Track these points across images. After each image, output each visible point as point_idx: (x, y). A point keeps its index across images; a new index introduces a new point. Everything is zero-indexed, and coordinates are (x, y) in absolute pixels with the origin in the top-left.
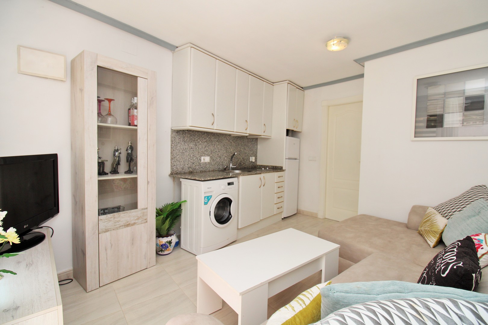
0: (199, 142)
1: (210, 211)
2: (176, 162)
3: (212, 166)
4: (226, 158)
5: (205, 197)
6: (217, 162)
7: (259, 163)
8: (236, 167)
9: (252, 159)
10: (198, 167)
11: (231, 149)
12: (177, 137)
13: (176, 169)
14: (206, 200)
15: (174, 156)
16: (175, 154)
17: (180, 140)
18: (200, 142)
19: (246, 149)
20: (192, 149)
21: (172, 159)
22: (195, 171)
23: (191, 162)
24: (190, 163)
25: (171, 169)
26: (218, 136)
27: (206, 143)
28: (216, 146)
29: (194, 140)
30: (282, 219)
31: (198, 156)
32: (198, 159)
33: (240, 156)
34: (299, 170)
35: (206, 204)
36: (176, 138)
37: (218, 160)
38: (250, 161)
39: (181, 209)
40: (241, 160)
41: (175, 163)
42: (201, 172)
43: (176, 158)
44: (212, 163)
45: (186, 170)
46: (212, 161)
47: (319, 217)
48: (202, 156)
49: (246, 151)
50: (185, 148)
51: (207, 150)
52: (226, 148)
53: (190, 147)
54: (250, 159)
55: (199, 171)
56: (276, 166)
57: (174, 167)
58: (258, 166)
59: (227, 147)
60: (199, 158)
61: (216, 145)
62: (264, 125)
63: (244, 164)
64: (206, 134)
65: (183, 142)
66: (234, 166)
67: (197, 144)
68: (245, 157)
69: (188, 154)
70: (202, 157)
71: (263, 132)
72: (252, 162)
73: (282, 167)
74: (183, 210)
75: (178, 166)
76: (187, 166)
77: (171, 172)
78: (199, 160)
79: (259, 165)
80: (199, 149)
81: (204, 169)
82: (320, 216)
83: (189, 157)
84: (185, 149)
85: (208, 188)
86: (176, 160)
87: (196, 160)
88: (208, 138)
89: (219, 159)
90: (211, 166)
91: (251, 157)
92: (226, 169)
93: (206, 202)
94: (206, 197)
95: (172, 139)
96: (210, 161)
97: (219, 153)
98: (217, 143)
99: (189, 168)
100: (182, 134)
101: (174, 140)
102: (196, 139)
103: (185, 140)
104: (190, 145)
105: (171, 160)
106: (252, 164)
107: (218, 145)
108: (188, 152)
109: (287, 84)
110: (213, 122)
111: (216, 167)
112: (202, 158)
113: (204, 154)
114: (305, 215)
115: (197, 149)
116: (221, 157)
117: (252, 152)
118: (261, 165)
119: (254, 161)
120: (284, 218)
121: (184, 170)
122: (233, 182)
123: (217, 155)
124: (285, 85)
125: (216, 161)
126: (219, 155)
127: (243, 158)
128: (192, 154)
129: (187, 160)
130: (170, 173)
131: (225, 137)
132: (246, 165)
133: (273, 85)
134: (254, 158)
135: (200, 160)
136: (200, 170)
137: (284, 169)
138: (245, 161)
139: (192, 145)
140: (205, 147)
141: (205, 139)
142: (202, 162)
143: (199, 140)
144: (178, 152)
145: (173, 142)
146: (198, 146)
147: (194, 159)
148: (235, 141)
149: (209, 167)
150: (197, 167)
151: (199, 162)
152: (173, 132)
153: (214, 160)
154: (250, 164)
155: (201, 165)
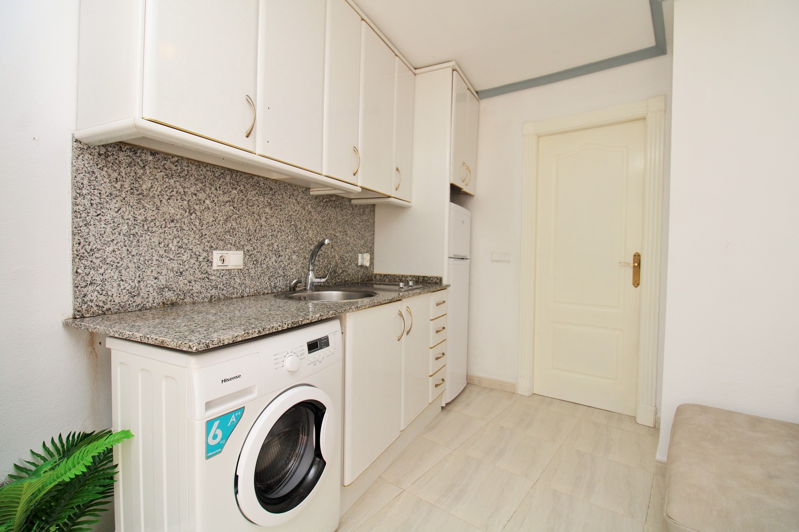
0: (201, 202)
1: (236, 477)
2: (101, 271)
3: (253, 279)
4: (294, 257)
5: (209, 424)
6: (268, 268)
7: (378, 270)
8: (327, 281)
9: (363, 258)
10: (201, 286)
11: (310, 232)
12: (104, 173)
13: (102, 298)
14: (215, 437)
15: (88, 248)
16: (92, 239)
17: (118, 186)
18: (208, 202)
19: (348, 232)
20: (172, 225)
21: (78, 257)
22: (188, 300)
23: (172, 270)
24: (164, 272)
25: (76, 298)
26: (271, 189)
27: (228, 208)
28: (263, 219)
29: (181, 190)
30: (443, 408)
31: (198, 249)
32: (201, 259)
33: (335, 250)
34: (470, 283)
35: (212, 451)
36: (97, 174)
37: (270, 262)
38: (357, 265)
39: (115, 464)
40: (336, 262)
41: (92, 272)
42: (210, 301)
43: (97, 255)
44: (252, 271)
45: (151, 299)
46: (250, 265)
47: (519, 393)
48: (216, 249)
49: (348, 239)
50: (140, 218)
51: (234, 229)
52: (296, 226)
53: (167, 216)
54: (357, 259)
55: (206, 300)
56: (424, 277)
57: (90, 288)
58: (378, 278)
59: (298, 224)
60: (205, 254)
61: (264, 215)
62: (397, 169)
63: (345, 274)
64: (228, 178)
65: (132, 193)
66: (321, 278)
67: (197, 207)
68: (347, 255)
69: (156, 240)
70: (215, 252)
71: (394, 189)
72: (362, 266)
73: (441, 279)
74: (120, 468)
75: (108, 286)
76: (152, 282)
77: (75, 309)
78: (203, 264)
79: (381, 275)
80: (204, 227)
81: (224, 292)
82: (523, 388)
83: (162, 252)
84: (146, 220)
85: (225, 381)
86: (97, 262)
87: (193, 261)
88: (235, 192)
89: (273, 259)
90: (247, 282)
91: (360, 255)
92: (297, 289)
93: (212, 442)
94: (217, 423)
95: (78, 179)
96: (245, 264)
97: (273, 241)
98: (267, 210)
99: (161, 290)
100: (129, 165)
101: (86, 182)
102: (193, 189)
103: (144, 187)
104: (163, 209)
105: (73, 260)
106: (364, 273)
107: (272, 217)
108: (156, 234)
109: (450, 70)
110: (248, 128)
111: (265, 283)
112: (216, 255)
113: (221, 243)
114: (486, 388)
115: (197, 222)
116: (282, 254)
117: (362, 242)
118: (385, 275)
119: (368, 264)
120: (447, 404)
121: (138, 300)
122: (327, 338)
123: (269, 245)
124: (446, 73)
125: (264, 266)
126: (275, 247)
127: (341, 258)
128: (175, 241)
129: (155, 262)
130: (69, 312)
131: (293, 195)
132: (349, 275)
133: (415, 75)
134: (367, 256)
135: (210, 262)
136: (209, 295)
137: (445, 282)
138: (347, 264)
139: (172, 209)
140: (226, 220)
141: (224, 193)
142: (215, 267)
143: (202, 196)
144: (109, 230)
145: (84, 192)
146: (198, 214)
147: (184, 258)
148: (319, 209)
149: (240, 284)
150: (197, 287)
151: (205, 267)
152: (81, 149)
153: (256, 260)
154: (359, 271)
155: (213, 278)
